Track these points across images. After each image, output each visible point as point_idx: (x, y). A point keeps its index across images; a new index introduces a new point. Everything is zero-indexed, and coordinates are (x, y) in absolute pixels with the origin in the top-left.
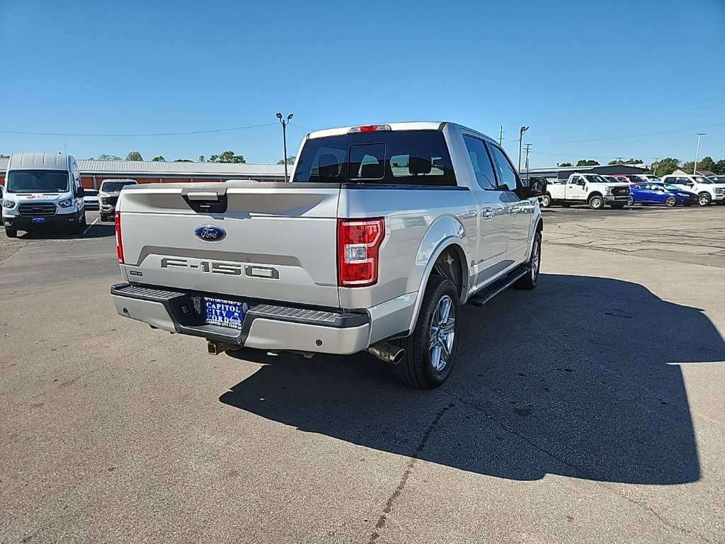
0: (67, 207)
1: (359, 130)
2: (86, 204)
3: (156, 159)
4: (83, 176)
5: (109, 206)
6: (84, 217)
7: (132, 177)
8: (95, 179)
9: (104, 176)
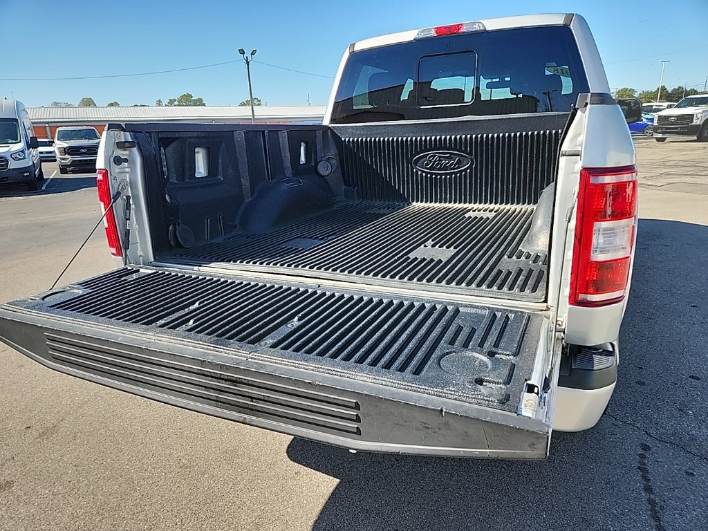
0: (20, 159)
1: (433, 33)
2: (42, 155)
3: (111, 105)
4: (35, 125)
5: (67, 156)
6: (40, 169)
7: (90, 124)
8: (48, 129)
9: (58, 124)
